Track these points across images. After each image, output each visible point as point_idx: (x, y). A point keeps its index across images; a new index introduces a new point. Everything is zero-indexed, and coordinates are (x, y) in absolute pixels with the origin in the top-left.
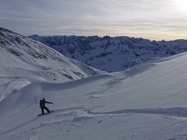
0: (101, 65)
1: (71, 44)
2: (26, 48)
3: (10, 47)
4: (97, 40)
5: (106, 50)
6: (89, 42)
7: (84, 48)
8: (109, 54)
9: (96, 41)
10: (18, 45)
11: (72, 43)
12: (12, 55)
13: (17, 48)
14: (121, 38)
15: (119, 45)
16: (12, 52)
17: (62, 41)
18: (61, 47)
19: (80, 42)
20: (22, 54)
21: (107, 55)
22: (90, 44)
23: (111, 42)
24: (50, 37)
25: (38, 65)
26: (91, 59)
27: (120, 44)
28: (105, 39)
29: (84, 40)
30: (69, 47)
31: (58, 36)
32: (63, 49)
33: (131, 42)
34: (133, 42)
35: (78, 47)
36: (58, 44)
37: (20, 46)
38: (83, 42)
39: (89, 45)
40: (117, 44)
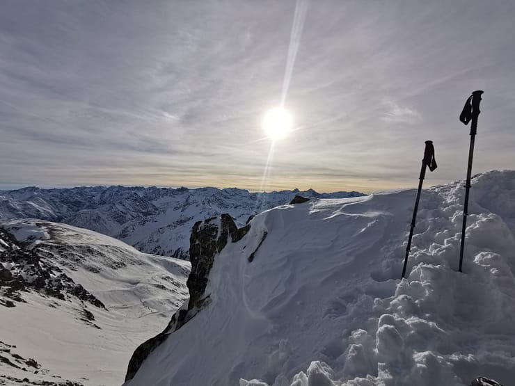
0: (177, 240)
1: (117, 206)
2: (101, 259)
3: (86, 263)
4: (166, 195)
5: (184, 214)
6: (151, 199)
7: (143, 211)
8: (189, 219)
9: (165, 197)
10: (93, 257)
11: (121, 203)
12: (91, 274)
13: (94, 263)
14: (205, 189)
15: (204, 204)
16: (90, 270)
17: (97, 198)
18: (96, 211)
19: (136, 200)
20: (100, 269)
21: (185, 221)
22: (154, 202)
23: (190, 201)
24: (66, 190)
25: (122, 279)
26: (159, 231)
27: (206, 202)
28: (180, 193)
29: (141, 195)
30: (113, 211)
31: (85, 188)
32: (100, 215)
33: (222, 198)
34: (225, 198)
35: (131, 208)
36: (88, 204)
37: (95, 259)
38: (142, 199)
39: (151, 204)
40: (200, 202)
